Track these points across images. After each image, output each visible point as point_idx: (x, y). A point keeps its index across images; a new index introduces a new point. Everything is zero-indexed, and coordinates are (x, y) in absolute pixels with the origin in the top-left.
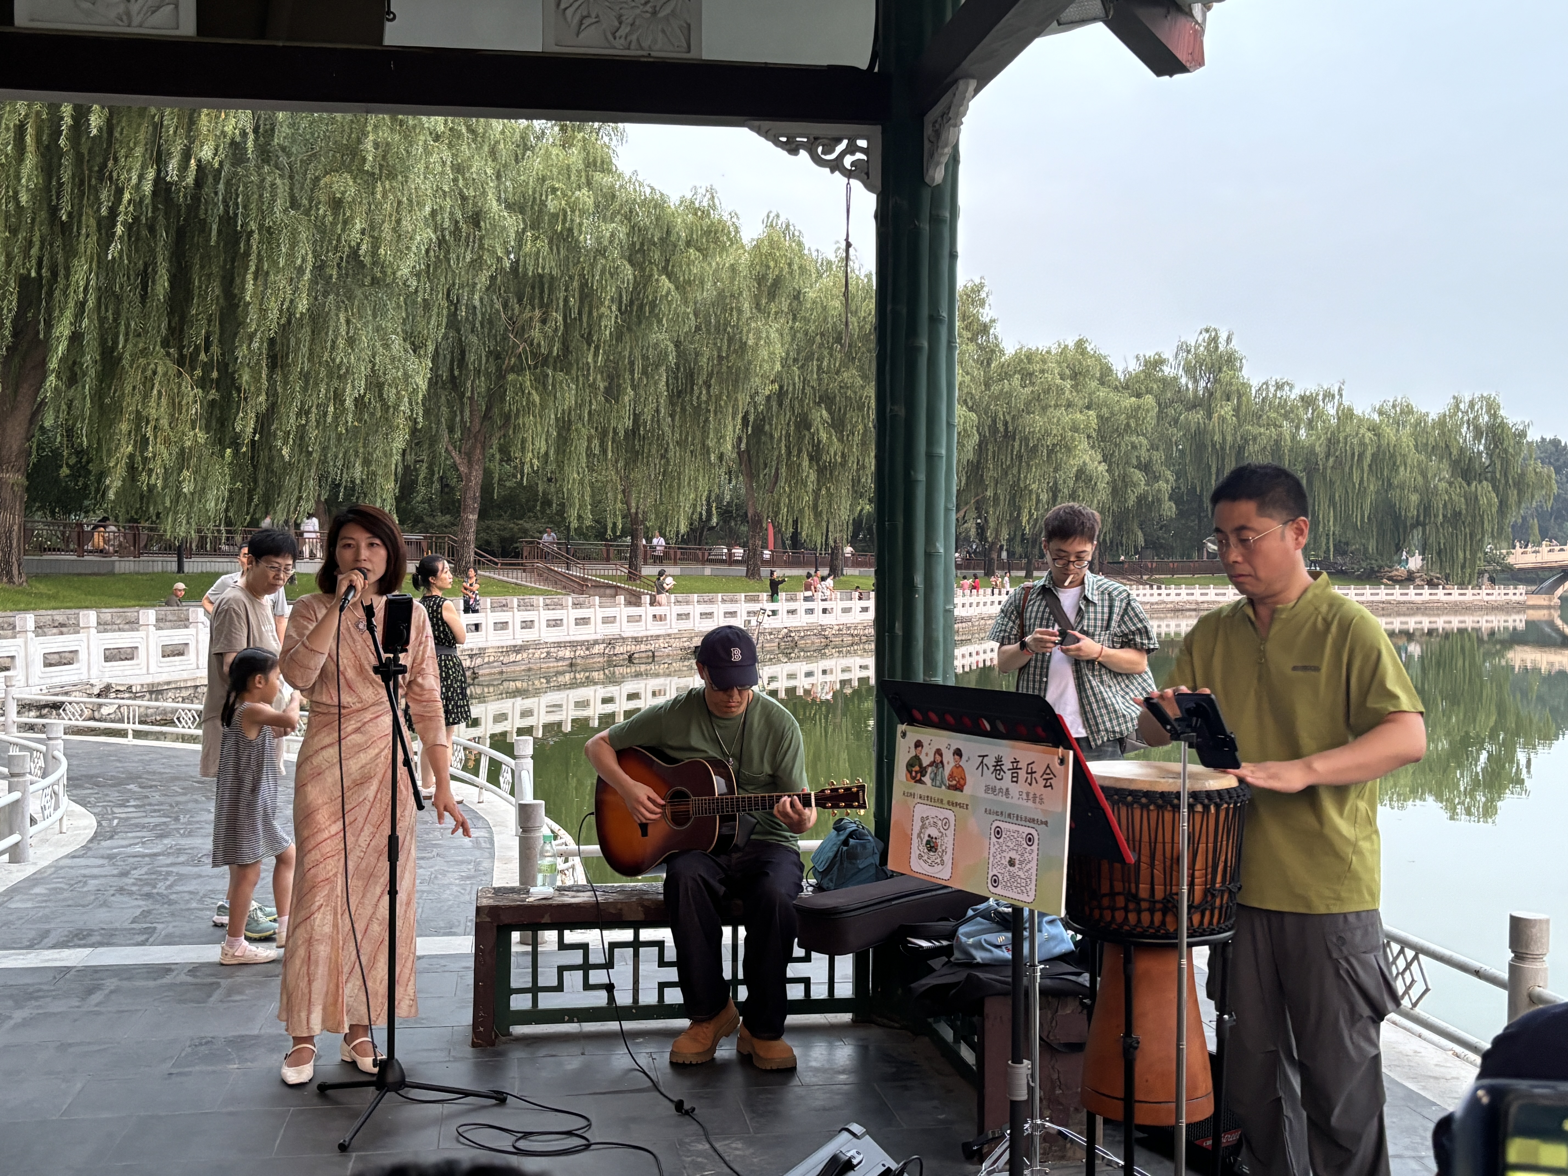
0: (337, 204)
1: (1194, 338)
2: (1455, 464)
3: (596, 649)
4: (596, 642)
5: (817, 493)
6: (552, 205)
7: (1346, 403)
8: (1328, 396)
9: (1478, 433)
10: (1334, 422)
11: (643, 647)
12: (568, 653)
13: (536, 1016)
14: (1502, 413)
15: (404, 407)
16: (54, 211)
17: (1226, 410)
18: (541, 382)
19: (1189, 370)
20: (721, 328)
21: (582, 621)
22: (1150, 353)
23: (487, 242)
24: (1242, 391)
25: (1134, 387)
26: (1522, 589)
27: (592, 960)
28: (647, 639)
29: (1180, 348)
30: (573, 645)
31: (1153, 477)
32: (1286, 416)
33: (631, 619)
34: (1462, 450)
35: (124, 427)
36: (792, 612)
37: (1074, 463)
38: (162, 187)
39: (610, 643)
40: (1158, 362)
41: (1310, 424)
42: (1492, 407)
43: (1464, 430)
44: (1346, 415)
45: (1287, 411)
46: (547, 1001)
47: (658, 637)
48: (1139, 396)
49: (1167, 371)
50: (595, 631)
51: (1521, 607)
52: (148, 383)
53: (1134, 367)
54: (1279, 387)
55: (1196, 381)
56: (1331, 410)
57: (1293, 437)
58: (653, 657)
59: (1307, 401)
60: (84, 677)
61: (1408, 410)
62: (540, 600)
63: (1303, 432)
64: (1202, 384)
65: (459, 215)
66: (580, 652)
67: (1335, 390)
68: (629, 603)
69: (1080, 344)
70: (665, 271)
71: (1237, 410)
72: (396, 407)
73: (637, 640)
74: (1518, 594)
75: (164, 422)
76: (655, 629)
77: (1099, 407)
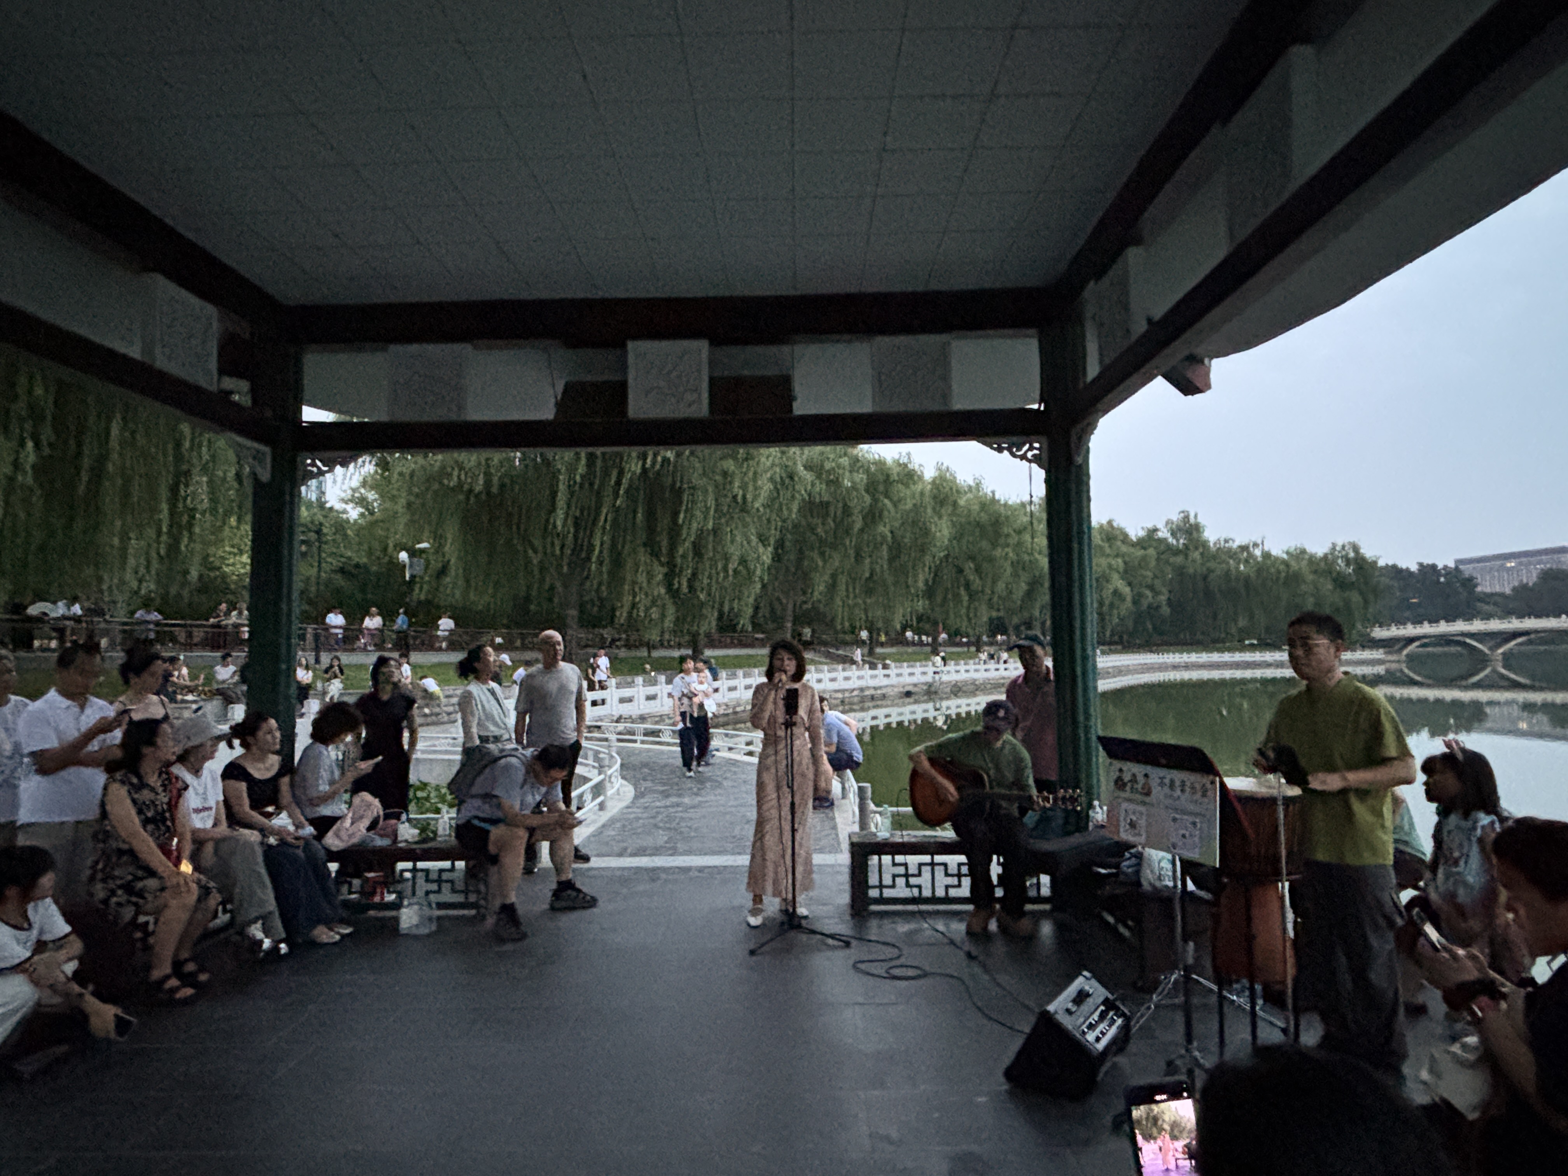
0: (725, 474)
1: (1175, 517)
2: (1335, 580)
3: (855, 693)
4: (853, 690)
5: (968, 608)
6: (828, 466)
7: (1266, 549)
8: (1256, 545)
9: (1348, 562)
10: (1260, 559)
11: (879, 692)
12: (840, 695)
13: (882, 900)
14: (1362, 551)
15: (758, 572)
16: (591, 484)
17: (1196, 555)
18: (822, 554)
19: (1173, 534)
20: (914, 523)
21: (847, 679)
22: (1150, 526)
23: (797, 487)
24: (1205, 544)
25: (1142, 543)
26: (1381, 651)
27: (910, 872)
28: (880, 688)
29: (1167, 523)
30: (843, 691)
31: (1156, 593)
32: (1231, 557)
33: (872, 677)
34: (1339, 573)
35: (626, 587)
36: (957, 672)
37: (1111, 588)
38: (644, 470)
39: (862, 690)
40: (1156, 530)
41: (1246, 561)
42: (1356, 548)
43: (1340, 561)
44: (1267, 555)
45: (1231, 554)
46: (888, 893)
47: (887, 686)
48: (1145, 549)
49: (1160, 534)
50: (854, 683)
51: (1380, 662)
52: (637, 565)
53: (1142, 533)
54: (1226, 541)
55: (1178, 540)
56: (1258, 552)
57: (1237, 568)
58: (884, 697)
59: (1244, 548)
60: (609, 712)
61: (1303, 552)
62: (826, 668)
63: (1242, 567)
64: (1182, 541)
65: (784, 475)
66: (847, 695)
67: (1259, 542)
68: (870, 668)
69: (1110, 523)
70: (887, 496)
71: (1202, 554)
72: (754, 572)
73: (875, 688)
74: (1378, 654)
75: (645, 585)
76: (885, 682)
77: (1123, 556)
